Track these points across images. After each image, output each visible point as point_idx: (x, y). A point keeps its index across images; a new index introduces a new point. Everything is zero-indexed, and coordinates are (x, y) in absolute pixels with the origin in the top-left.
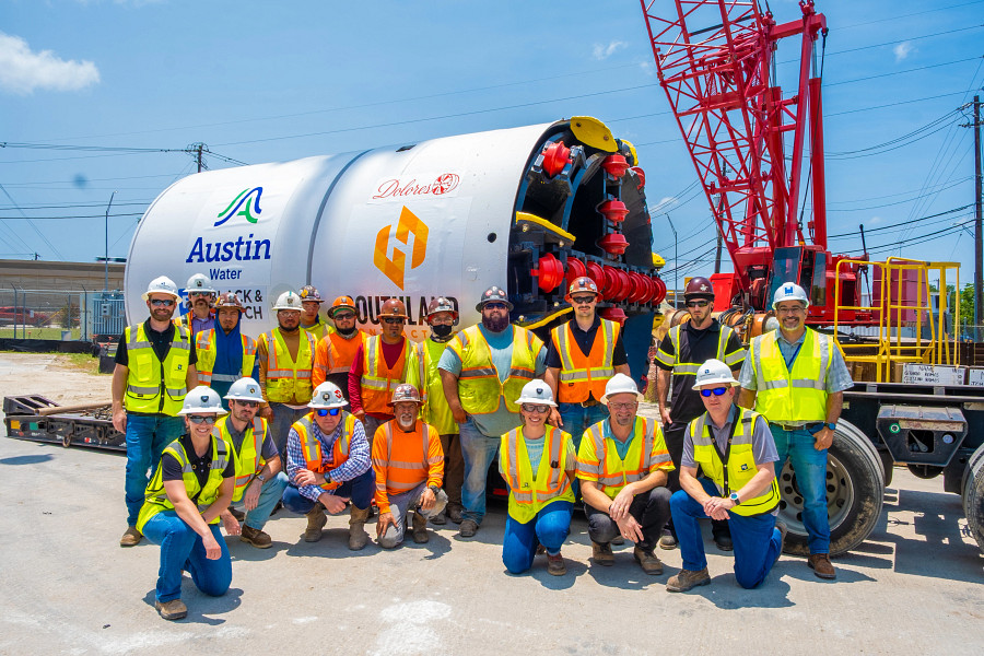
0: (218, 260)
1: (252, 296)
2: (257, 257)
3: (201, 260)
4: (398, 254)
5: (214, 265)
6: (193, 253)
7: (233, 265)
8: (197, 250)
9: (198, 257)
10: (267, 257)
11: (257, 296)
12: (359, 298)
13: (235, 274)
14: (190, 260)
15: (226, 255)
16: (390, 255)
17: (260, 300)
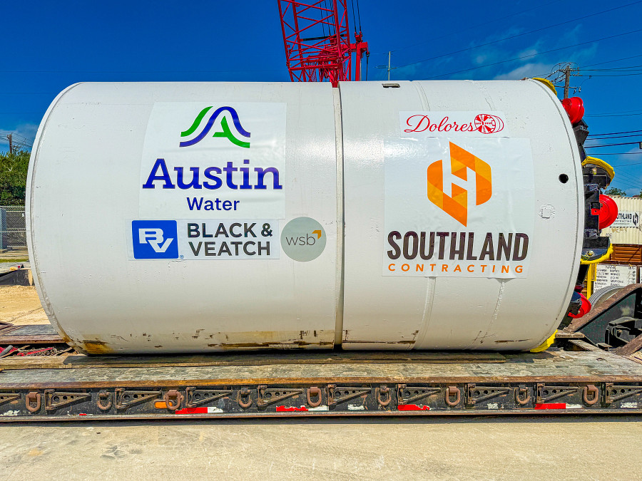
0: (197, 186)
1: (257, 230)
2: (261, 186)
3: (169, 185)
4: (456, 189)
5: (192, 193)
6: (153, 177)
7: (224, 193)
8: (160, 173)
9: (164, 182)
10: (277, 186)
11: (265, 230)
12: (408, 234)
13: (227, 205)
14: (149, 185)
15: (212, 183)
16: (448, 191)
17: (270, 234)
